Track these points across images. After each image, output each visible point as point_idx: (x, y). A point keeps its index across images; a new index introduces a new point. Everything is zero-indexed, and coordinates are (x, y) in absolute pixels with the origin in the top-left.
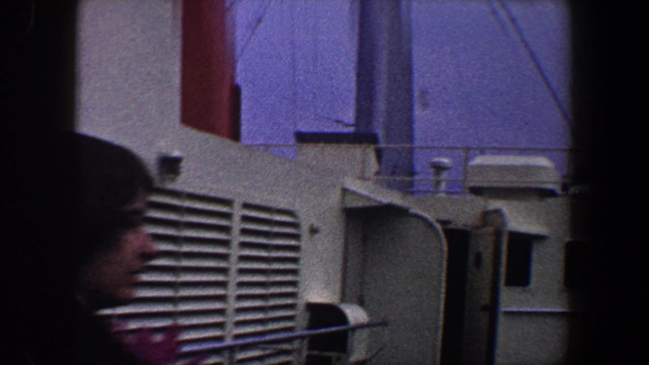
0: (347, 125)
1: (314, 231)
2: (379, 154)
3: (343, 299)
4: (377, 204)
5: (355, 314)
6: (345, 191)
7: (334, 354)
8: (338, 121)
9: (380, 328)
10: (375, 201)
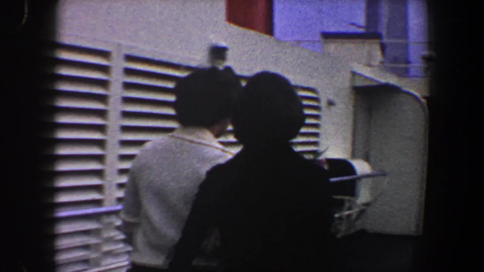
0: (359, 27)
1: (331, 103)
2: (383, 48)
3: (354, 156)
4: (379, 84)
5: (361, 167)
6: (354, 74)
7: (346, 198)
8: (353, 24)
9: (382, 177)
10: (376, 81)
